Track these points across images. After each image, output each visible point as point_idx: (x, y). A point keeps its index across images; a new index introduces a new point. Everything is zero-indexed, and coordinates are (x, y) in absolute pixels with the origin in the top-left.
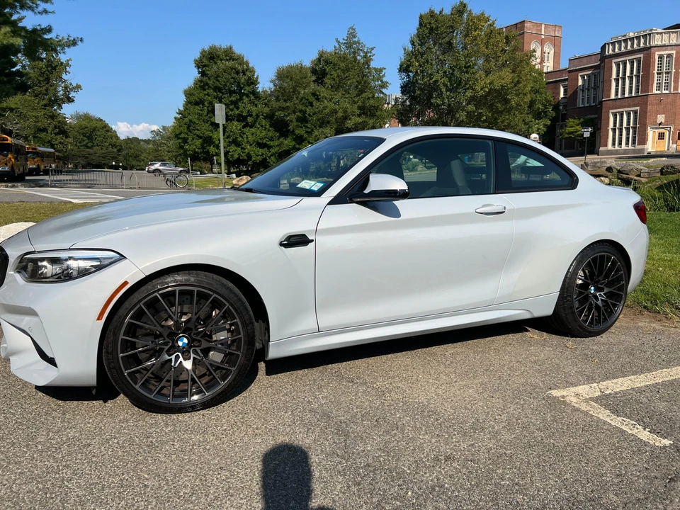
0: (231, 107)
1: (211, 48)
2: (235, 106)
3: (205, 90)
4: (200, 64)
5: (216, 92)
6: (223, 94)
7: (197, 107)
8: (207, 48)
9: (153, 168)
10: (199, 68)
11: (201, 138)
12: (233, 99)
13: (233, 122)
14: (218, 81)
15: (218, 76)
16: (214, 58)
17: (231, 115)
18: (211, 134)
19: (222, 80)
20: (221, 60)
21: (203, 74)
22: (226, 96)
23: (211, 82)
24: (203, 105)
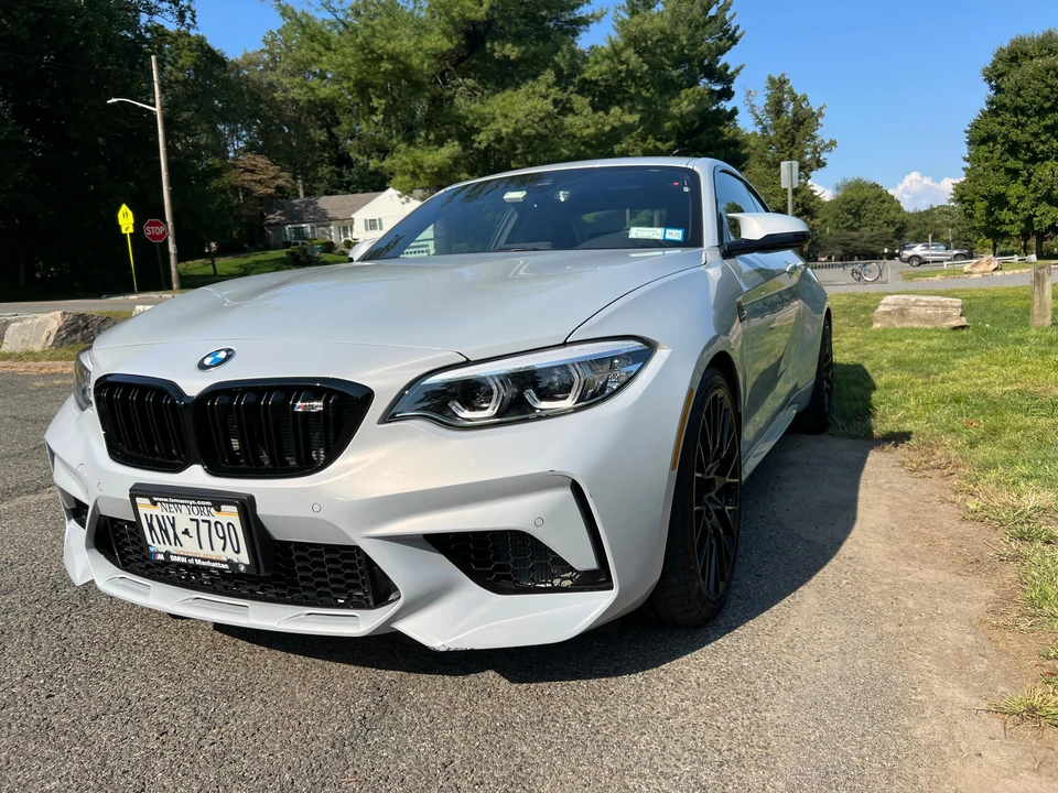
0: (1043, 138)
1: (1013, 42)
2: (1053, 134)
3: (998, 116)
4: (994, 75)
5: (1016, 116)
6: (1029, 116)
7: (983, 147)
8: (1006, 44)
9: (907, 253)
10: (990, 81)
11: (985, 197)
12: (1048, 122)
13: (1047, 163)
14: (1020, 96)
15: (1020, 89)
16: (1017, 57)
17: (1042, 152)
18: (1002, 189)
19: (1028, 94)
20: (1032, 58)
21: (998, 89)
22: (1036, 119)
23: (1007, 101)
24: (995, 142)
